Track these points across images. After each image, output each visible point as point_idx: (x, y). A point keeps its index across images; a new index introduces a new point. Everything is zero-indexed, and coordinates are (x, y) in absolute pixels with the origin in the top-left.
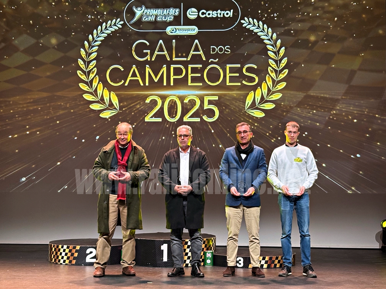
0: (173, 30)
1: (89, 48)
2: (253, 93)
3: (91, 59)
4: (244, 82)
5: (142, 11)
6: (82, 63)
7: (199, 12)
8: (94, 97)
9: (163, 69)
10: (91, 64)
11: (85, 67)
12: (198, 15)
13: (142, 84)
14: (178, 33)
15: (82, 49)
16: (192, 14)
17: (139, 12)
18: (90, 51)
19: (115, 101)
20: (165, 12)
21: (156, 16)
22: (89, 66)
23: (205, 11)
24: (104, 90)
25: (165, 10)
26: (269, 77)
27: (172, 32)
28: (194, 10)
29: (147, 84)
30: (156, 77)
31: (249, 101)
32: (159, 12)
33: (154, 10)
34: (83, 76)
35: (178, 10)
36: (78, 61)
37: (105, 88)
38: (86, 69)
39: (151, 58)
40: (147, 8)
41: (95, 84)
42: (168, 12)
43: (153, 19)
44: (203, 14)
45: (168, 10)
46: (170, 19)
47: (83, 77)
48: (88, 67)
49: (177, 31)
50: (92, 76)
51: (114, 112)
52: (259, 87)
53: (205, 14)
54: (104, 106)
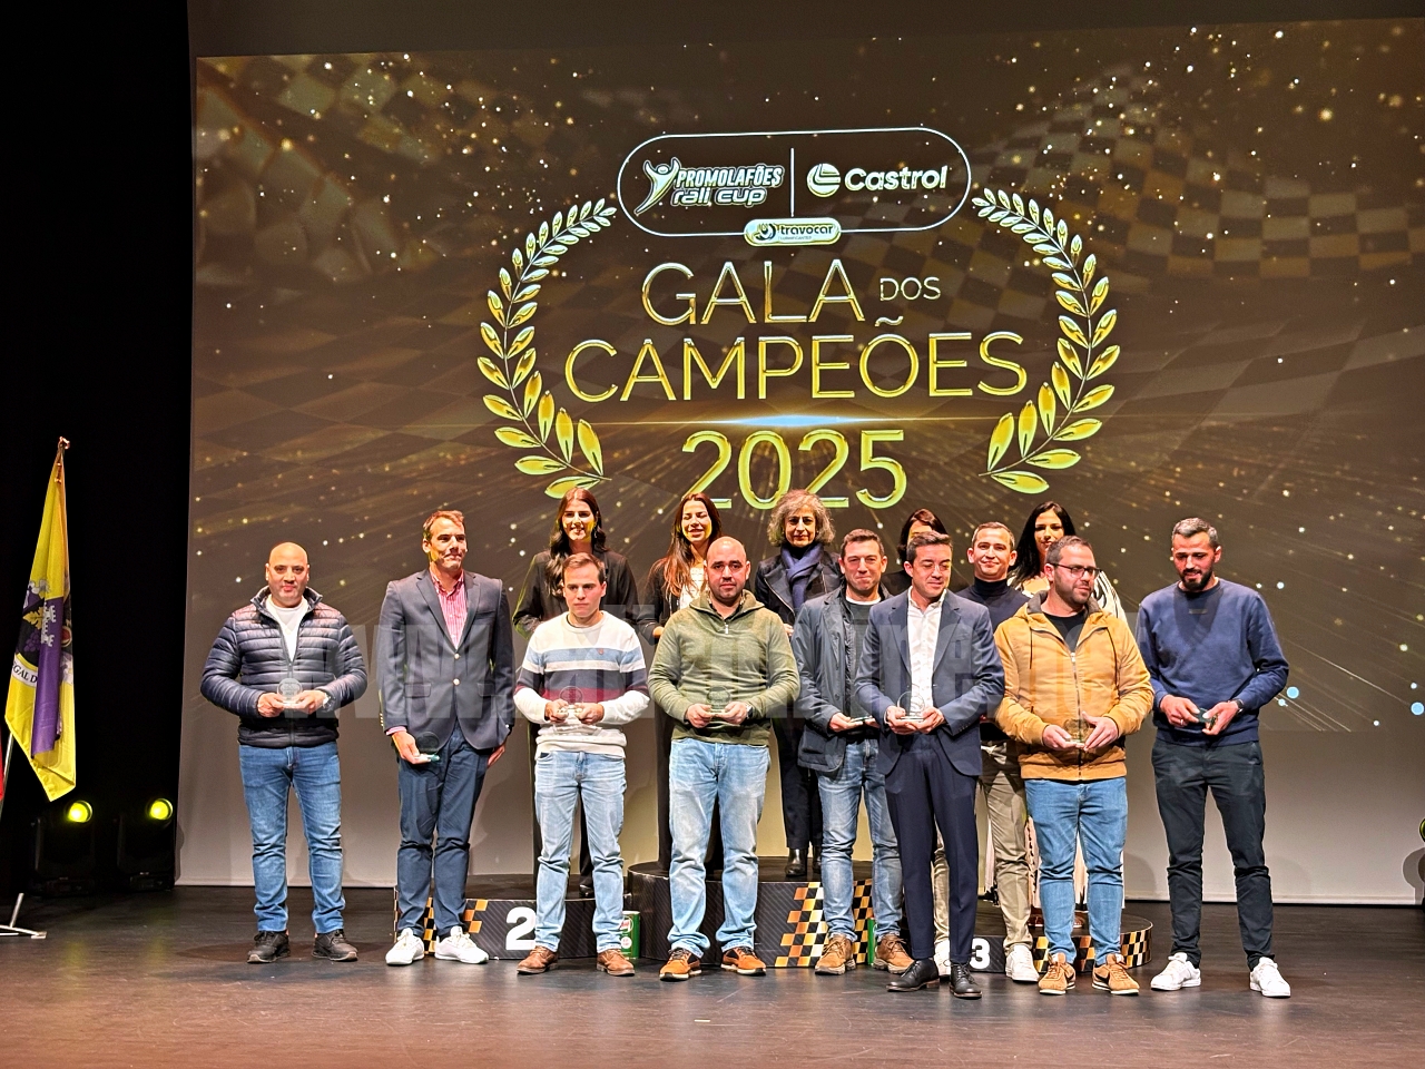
0: (765, 232)
1: (513, 288)
2: (1011, 420)
3: (518, 323)
4: (983, 386)
5: (673, 174)
6: (493, 334)
7: (843, 176)
8: (527, 438)
9: (738, 348)
10: (518, 338)
11: (502, 345)
12: (842, 184)
13: (672, 397)
14: (781, 239)
15: (491, 294)
16: (823, 180)
17: (661, 179)
18: (517, 299)
19: (592, 449)
20: (742, 176)
21: (715, 190)
22: (514, 345)
23: (861, 172)
24: (560, 414)
25: (742, 171)
26: (1060, 369)
27: (762, 238)
28: (828, 168)
29: (687, 396)
30: (714, 376)
31: (999, 445)
32: (722, 176)
33: (709, 172)
34: (496, 374)
35: (778, 171)
36: (480, 327)
37: (562, 409)
38: (506, 352)
39: (699, 316)
40: (686, 164)
41: (531, 397)
42: (749, 177)
43: (703, 198)
44: (856, 179)
45: (750, 171)
46: (755, 197)
47: (496, 378)
48: (509, 346)
49: (778, 233)
50: (521, 373)
51: (589, 482)
52: (1031, 402)
53: (863, 179)
54: (557, 464)
